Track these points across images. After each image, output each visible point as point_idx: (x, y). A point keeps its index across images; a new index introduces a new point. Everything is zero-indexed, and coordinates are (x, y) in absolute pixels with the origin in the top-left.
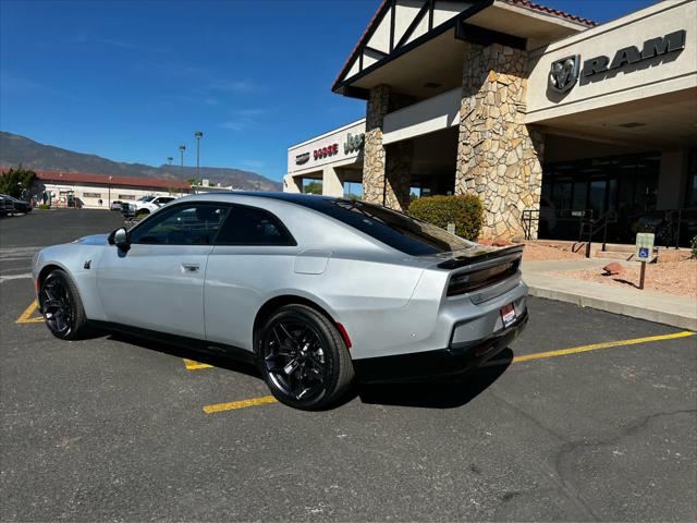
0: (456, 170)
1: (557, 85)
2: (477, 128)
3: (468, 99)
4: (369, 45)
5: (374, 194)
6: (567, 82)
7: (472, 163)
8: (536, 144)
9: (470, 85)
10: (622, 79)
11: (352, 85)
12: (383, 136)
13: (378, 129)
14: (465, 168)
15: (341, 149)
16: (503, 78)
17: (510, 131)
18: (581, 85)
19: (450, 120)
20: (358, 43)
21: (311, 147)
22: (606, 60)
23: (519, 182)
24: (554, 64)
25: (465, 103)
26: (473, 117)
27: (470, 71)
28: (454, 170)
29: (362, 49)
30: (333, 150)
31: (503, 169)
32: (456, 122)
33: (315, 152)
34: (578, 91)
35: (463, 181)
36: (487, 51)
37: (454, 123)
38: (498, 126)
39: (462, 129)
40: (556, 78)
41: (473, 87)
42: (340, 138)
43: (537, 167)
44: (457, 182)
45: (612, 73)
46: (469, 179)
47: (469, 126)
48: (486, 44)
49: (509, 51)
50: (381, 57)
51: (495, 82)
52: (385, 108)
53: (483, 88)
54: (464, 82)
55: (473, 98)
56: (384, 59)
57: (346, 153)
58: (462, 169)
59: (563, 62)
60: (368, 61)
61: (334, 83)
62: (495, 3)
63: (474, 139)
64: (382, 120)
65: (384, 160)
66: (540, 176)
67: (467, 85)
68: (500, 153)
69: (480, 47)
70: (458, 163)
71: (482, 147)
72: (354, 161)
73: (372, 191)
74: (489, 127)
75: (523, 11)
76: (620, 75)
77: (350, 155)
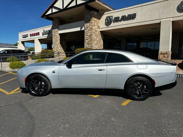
0: (84, 42)
1: (108, 22)
2: (90, 31)
3: (87, 24)
4: (55, 6)
5: (57, 47)
6: (110, 22)
7: (89, 40)
8: (102, 36)
9: (87, 20)
10: (123, 22)
11: (48, 16)
12: (59, 31)
13: (57, 29)
14: (87, 41)
15: (41, 34)
16: (95, 19)
17: (97, 32)
18: (113, 23)
19: (81, 28)
20: (51, 5)
21: (29, 33)
22: (119, 18)
23: (99, 45)
24: (107, 17)
25: (86, 25)
26: (88, 28)
27: (87, 17)
28: (84, 41)
29: (52, 6)
30: (38, 34)
31: (96, 41)
32: (83, 29)
33: (30, 34)
34: (113, 24)
35: (87, 44)
36: (91, 12)
37: (82, 30)
38: (95, 31)
39: (85, 31)
40: (107, 21)
41: (88, 21)
42: (40, 31)
43: (102, 42)
44: (85, 45)
45: (120, 21)
46: (89, 44)
47: (87, 31)
48: (91, 10)
49: (96, 13)
50: (60, 10)
51: (94, 20)
52: (59, 23)
53: (91, 21)
54: (85, 19)
55: (88, 24)
56: (60, 11)
57: (43, 35)
58: (86, 41)
59: (109, 17)
60: (54, 10)
61: (42, 15)
62: (96, 1)
63: (89, 34)
64: (58, 27)
65: (59, 38)
66: (103, 44)
67: (86, 20)
68: (95, 38)
69: (89, 11)
70: (85, 40)
71: (91, 36)
72: (46, 37)
73: (56, 46)
74: (93, 31)
75: (101, 4)
76: (122, 21)
77: (44, 36)
